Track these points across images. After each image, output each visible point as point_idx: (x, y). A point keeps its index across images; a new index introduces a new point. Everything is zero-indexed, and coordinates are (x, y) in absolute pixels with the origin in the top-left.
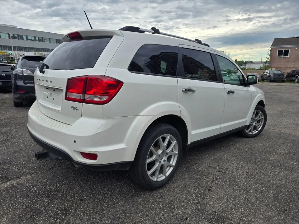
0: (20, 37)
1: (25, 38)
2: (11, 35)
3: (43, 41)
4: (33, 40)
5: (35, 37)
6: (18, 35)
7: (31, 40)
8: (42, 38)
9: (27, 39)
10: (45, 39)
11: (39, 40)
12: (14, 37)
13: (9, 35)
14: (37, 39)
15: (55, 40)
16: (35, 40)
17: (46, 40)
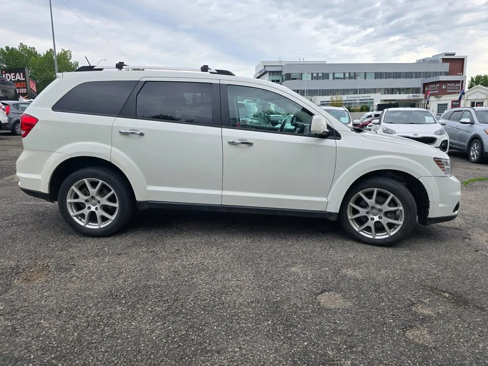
0: (325, 76)
1: (331, 76)
2: (315, 75)
3: (355, 79)
4: (341, 78)
5: (344, 74)
6: (323, 74)
7: (338, 78)
8: (355, 73)
9: (334, 78)
10: (358, 75)
11: (350, 78)
12: (317, 78)
13: (312, 74)
14: (347, 75)
15: (374, 74)
16: (344, 78)
17: (360, 75)
